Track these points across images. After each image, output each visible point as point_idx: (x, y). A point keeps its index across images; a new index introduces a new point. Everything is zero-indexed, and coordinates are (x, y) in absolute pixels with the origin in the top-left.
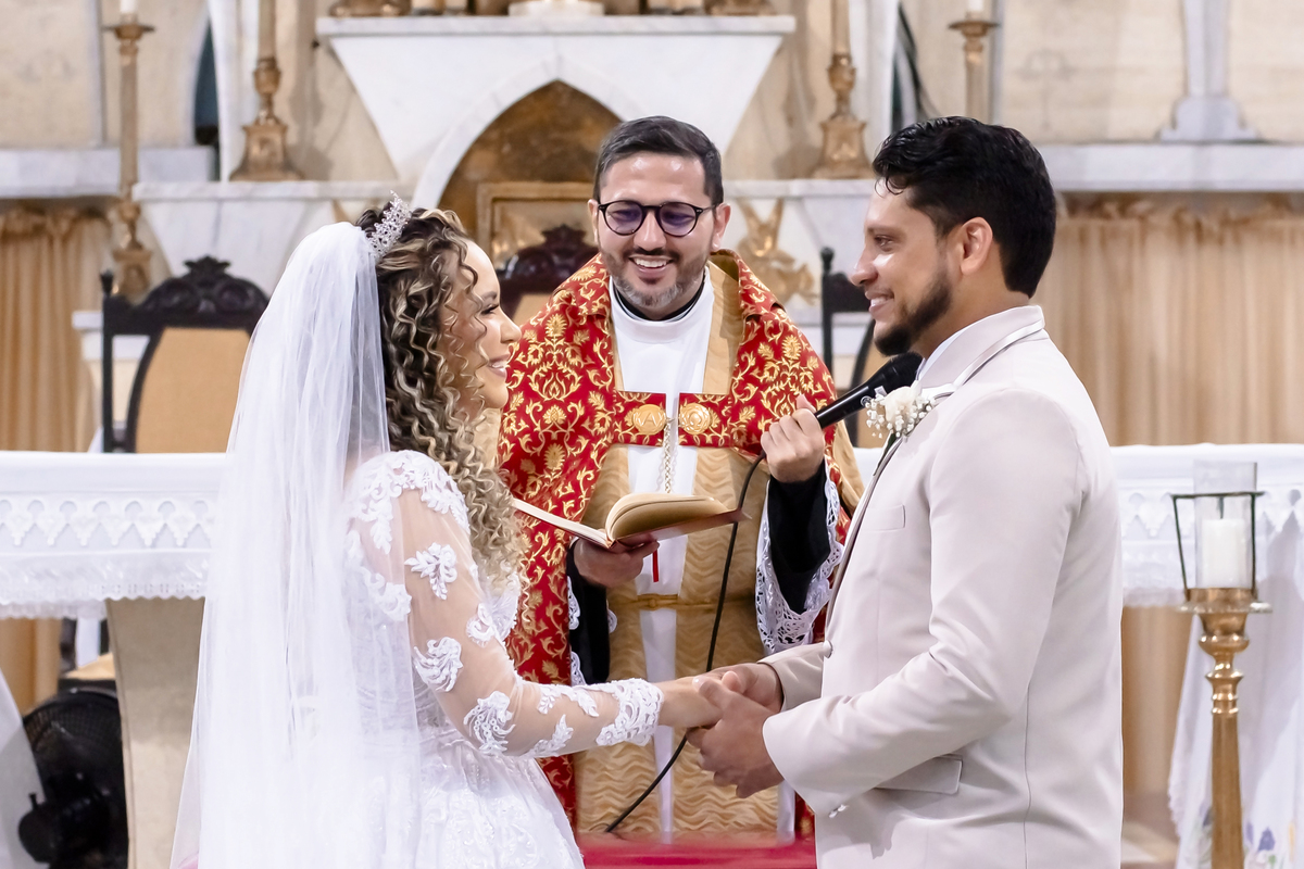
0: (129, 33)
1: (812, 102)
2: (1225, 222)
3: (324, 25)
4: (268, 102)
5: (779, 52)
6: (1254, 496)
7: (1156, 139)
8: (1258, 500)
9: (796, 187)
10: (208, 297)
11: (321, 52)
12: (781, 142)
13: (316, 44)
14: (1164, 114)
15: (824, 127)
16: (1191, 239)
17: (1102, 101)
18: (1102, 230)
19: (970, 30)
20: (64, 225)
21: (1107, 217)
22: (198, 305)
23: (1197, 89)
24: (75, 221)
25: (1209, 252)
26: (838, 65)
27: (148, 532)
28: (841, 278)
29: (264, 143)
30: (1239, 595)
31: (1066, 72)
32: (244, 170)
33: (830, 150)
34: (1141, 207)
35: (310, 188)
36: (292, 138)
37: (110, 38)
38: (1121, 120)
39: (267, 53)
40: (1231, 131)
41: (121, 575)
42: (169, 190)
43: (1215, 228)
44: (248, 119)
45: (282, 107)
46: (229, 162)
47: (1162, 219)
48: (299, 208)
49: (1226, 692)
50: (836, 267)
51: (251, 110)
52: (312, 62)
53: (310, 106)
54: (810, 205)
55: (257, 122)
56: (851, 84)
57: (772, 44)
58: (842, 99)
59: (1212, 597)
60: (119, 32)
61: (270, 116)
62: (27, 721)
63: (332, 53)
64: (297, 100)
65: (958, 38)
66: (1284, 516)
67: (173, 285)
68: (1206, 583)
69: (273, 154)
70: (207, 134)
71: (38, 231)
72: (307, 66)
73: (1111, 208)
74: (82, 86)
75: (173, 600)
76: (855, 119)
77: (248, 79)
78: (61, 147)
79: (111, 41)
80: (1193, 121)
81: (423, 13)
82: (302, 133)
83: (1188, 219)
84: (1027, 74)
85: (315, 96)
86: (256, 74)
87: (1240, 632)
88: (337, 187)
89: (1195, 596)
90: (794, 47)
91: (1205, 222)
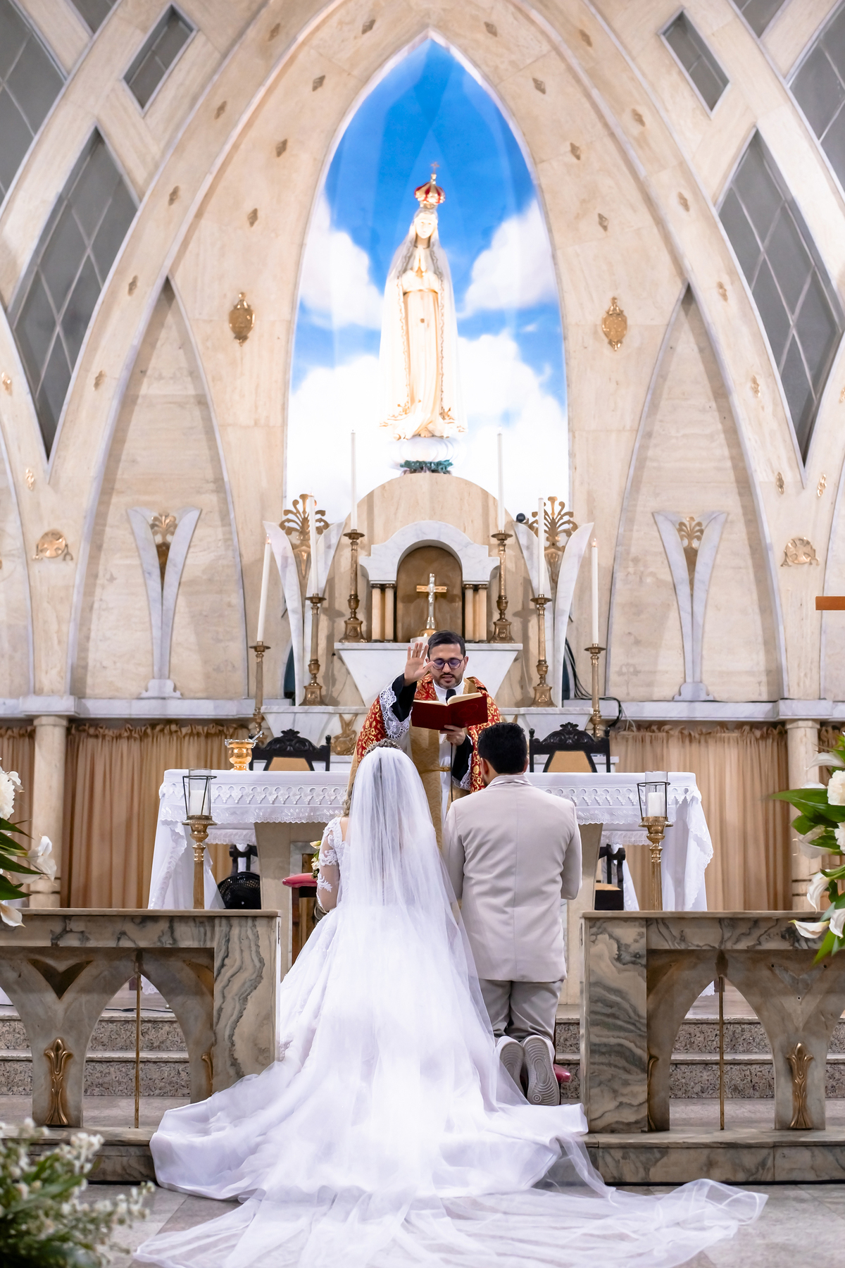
0: (260, 649)
1: (530, 679)
2: (701, 734)
3: (337, 645)
4: (314, 677)
5: (516, 660)
6: (666, 784)
7: (673, 700)
8: (668, 786)
9: (523, 710)
10: (291, 745)
11: (335, 657)
12: (518, 695)
13: (334, 654)
14: (676, 689)
15: (535, 689)
16: (687, 741)
17: (650, 684)
18: (651, 736)
19: (593, 651)
20: (231, 730)
21: (654, 732)
22: (287, 748)
23: (689, 680)
24: (236, 729)
25: (695, 746)
26: (541, 664)
27: (271, 799)
28: (537, 740)
29: (312, 693)
30: (661, 819)
31: (636, 673)
32: (304, 703)
33: (537, 698)
34: (667, 727)
35: (330, 709)
36: (324, 692)
37: (252, 651)
38: (658, 692)
39: (315, 658)
40: (703, 697)
41: (261, 814)
42: (275, 709)
43: (697, 736)
44: (306, 684)
45: (320, 680)
46: (298, 699)
47: (675, 733)
48: (326, 716)
49: (656, 854)
50: (536, 736)
51: (307, 680)
52: (332, 662)
53: (331, 679)
54: (528, 717)
55: (310, 685)
56: (546, 672)
57: (513, 655)
58: (542, 678)
59: (651, 820)
60: (255, 648)
61: (315, 682)
62: (219, 886)
63: (340, 658)
64: (326, 677)
65: (588, 654)
66: (682, 798)
67: (277, 740)
68: (649, 815)
69: (316, 697)
70: (289, 694)
71: (221, 732)
72: (330, 663)
73: (654, 728)
74: (239, 676)
75: (280, 823)
76: (547, 685)
77: (307, 668)
78: (231, 699)
79: (252, 653)
80: (687, 693)
81: (376, 641)
82: (327, 690)
83: (686, 732)
84: (620, 673)
85: (333, 675)
86: (310, 666)
87: (662, 832)
88: (341, 708)
89: (645, 820)
90: (522, 657)
91: (693, 734)
